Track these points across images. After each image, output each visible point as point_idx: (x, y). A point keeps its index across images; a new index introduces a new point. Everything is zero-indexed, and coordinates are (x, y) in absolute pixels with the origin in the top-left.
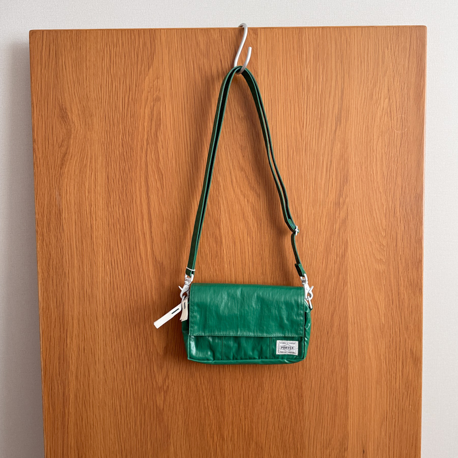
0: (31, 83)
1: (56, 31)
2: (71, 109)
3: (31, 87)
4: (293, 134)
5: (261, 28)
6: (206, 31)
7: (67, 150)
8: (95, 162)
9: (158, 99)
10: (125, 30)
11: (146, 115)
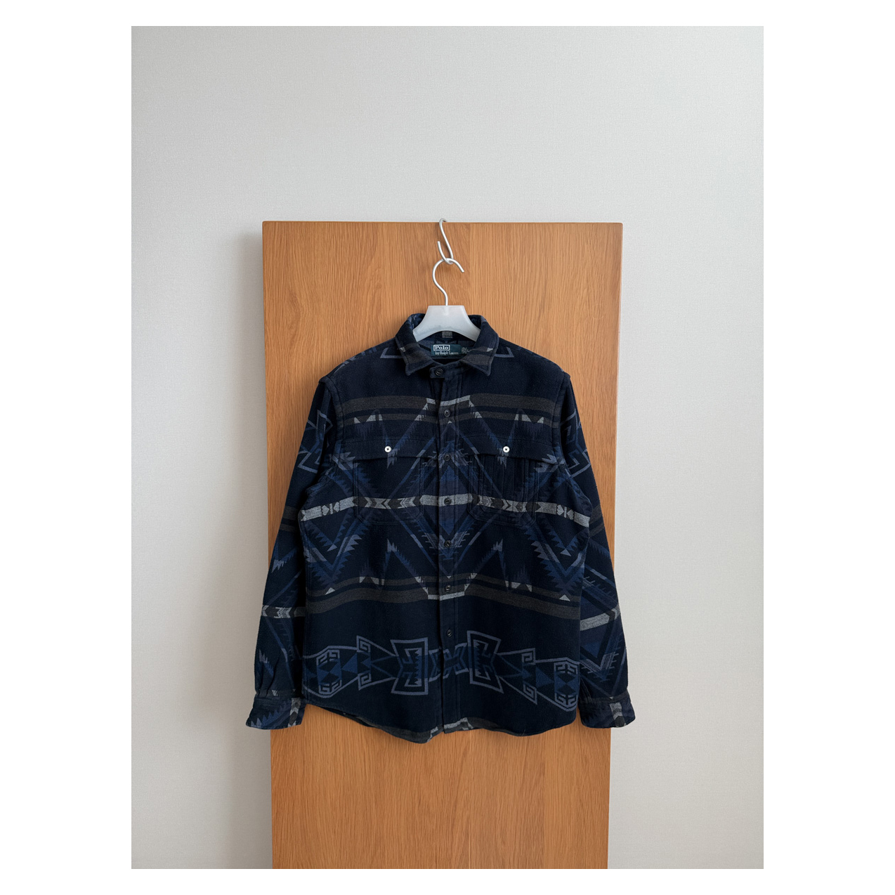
0: (264, 269)
1: (287, 222)
2: (301, 294)
3: (264, 272)
4: (501, 321)
5: (473, 223)
6: (424, 225)
7: (296, 332)
8: (321, 343)
9: (379, 287)
10: (350, 222)
11: (368, 300)
